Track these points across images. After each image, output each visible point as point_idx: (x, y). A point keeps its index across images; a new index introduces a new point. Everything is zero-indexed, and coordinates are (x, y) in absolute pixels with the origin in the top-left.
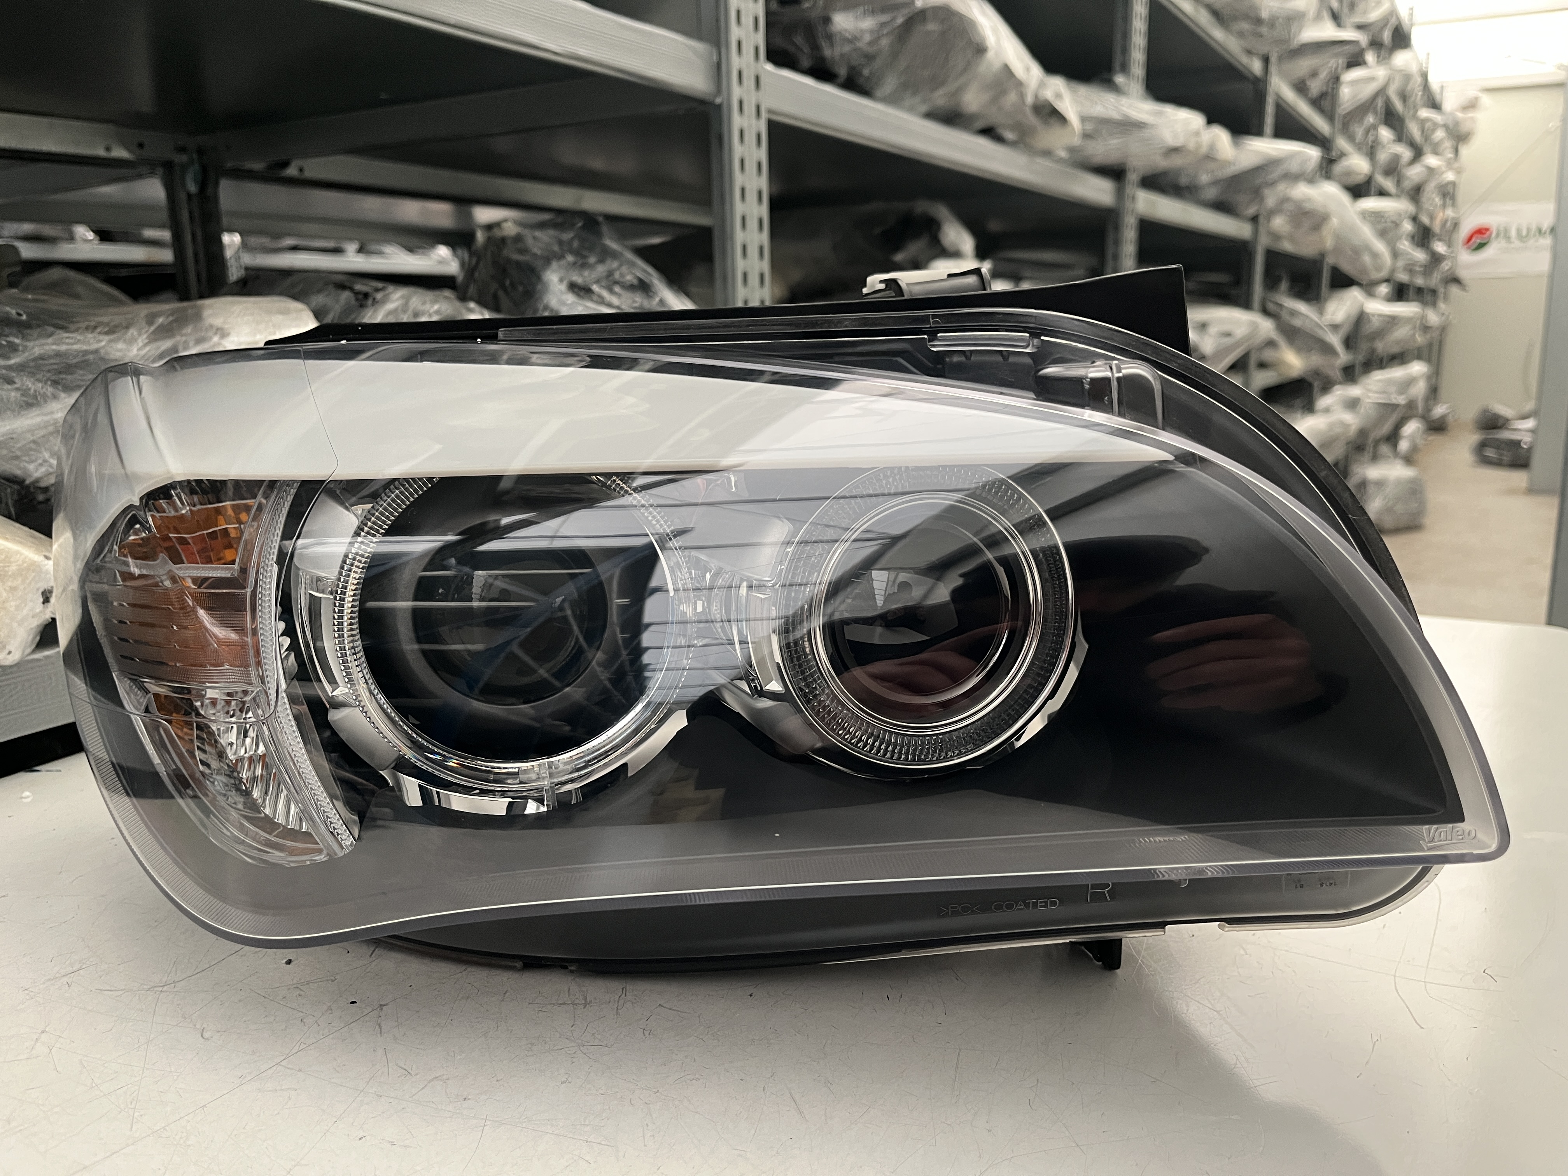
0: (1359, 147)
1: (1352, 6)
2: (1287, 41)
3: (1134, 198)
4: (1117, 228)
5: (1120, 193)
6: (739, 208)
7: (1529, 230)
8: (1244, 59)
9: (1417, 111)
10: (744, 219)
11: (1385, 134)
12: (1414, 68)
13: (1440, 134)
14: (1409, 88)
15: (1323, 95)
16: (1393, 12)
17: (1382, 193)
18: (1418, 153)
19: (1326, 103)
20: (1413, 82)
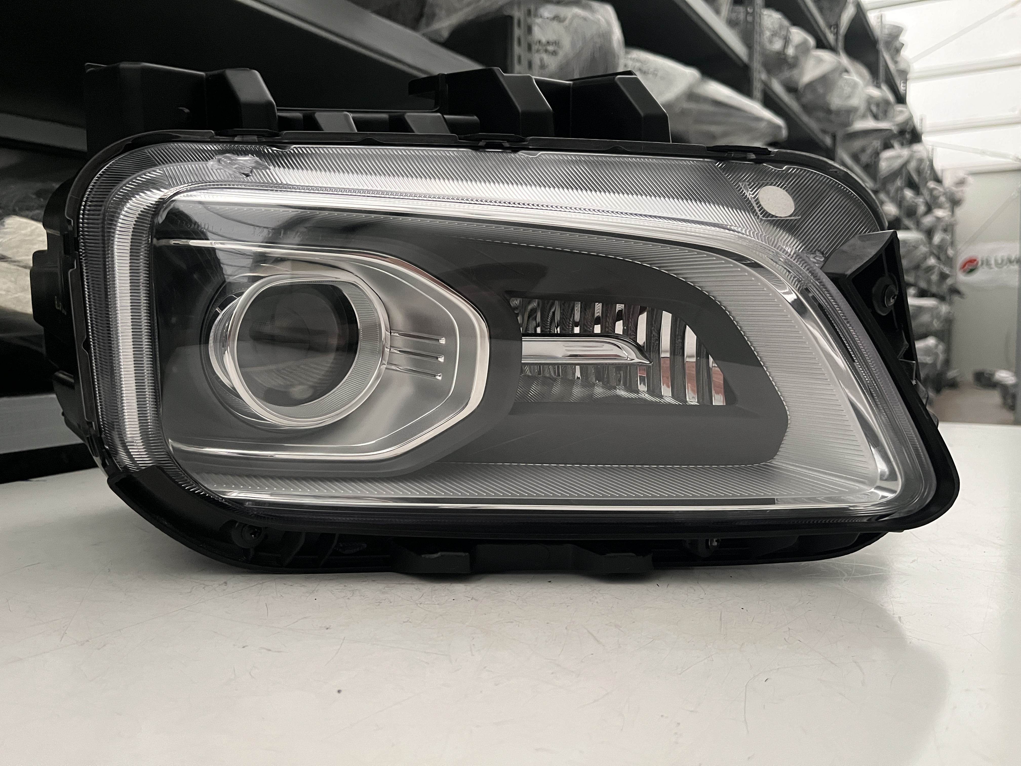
0: (892, 200)
1: (885, 113)
7: (1002, 261)
8: (820, 135)
9: (927, 182)
11: (909, 193)
12: (924, 155)
13: (942, 199)
14: (922, 167)
15: (869, 165)
16: (911, 118)
17: (907, 228)
18: (929, 207)
19: (871, 169)
20: (923, 164)
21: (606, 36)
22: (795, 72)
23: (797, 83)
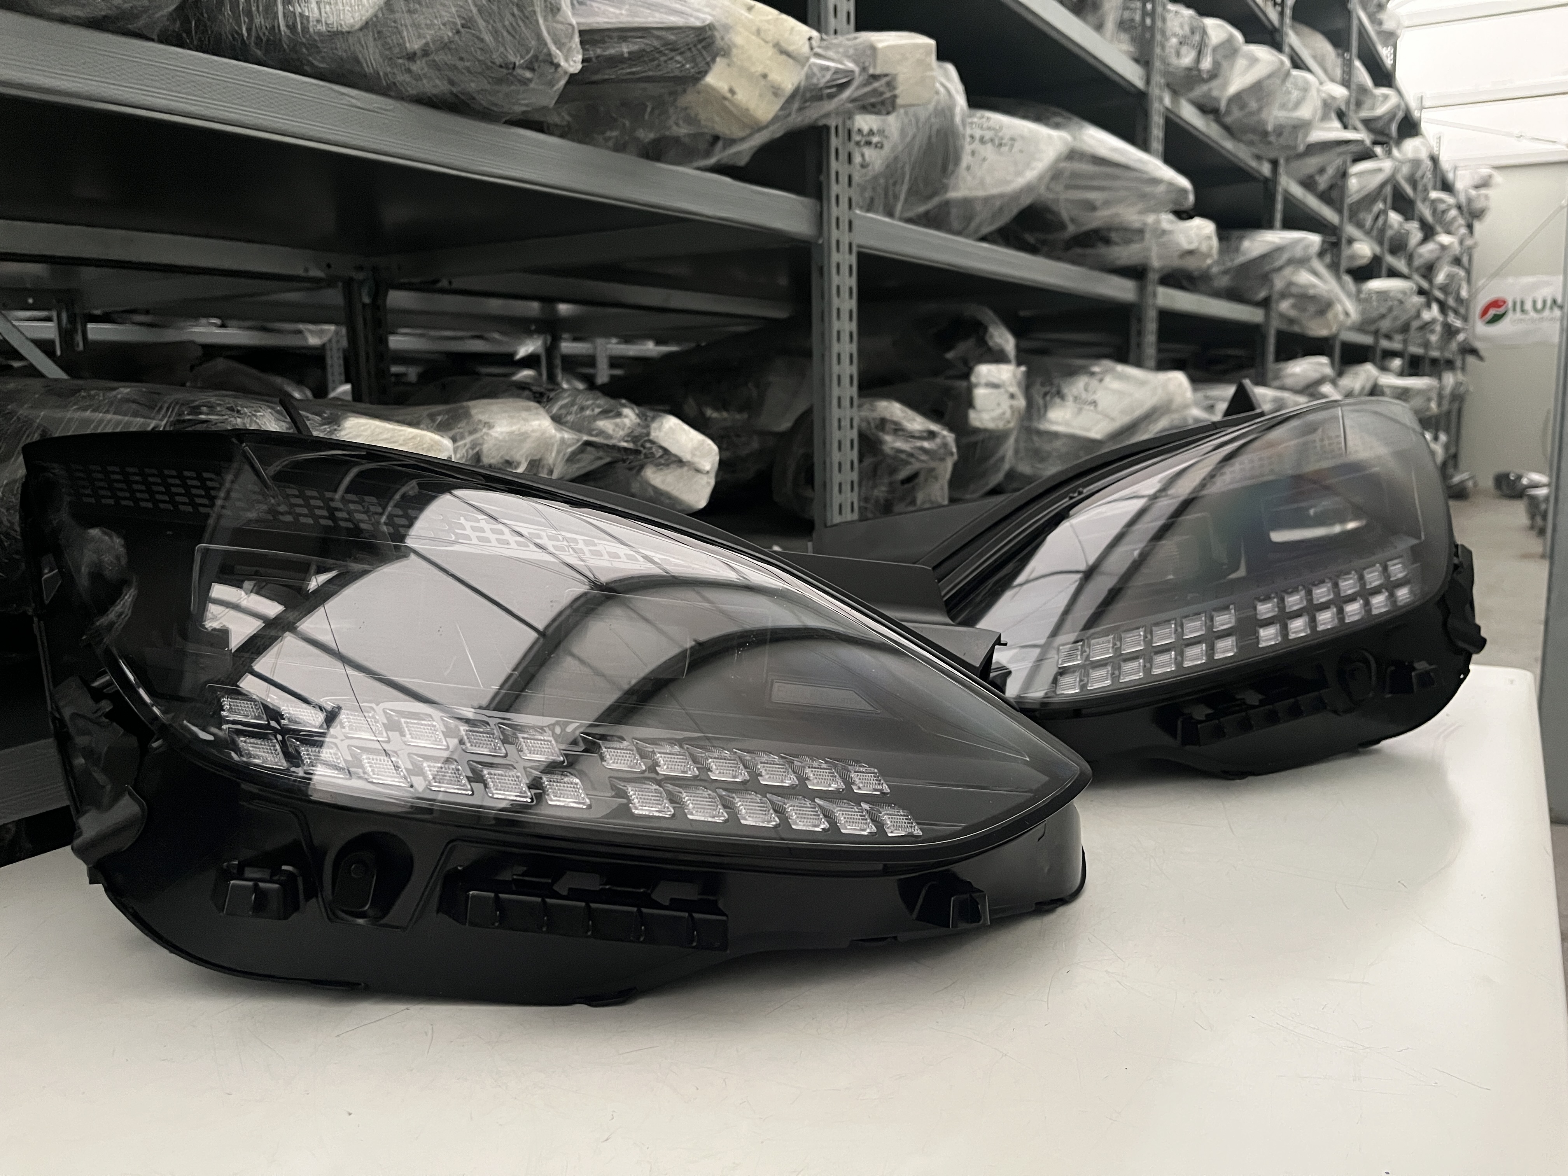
0: (1368, 233)
1: (1359, 104)
2: (1295, 147)
3: (1155, 295)
4: (1140, 320)
5: (1142, 290)
6: (836, 325)
7: (1545, 302)
8: (1254, 164)
9: (1427, 194)
10: (839, 332)
11: (1394, 217)
12: (1424, 154)
13: (1452, 214)
14: (1419, 174)
15: (1331, 187)
16: (1402, 105)
17: (1393, 273)
18: (1428, 233)
19: (1335, 194)
20: (1423, 167)
21: (945, 112)
22: (1214, 84)
23: (1217, 100)
